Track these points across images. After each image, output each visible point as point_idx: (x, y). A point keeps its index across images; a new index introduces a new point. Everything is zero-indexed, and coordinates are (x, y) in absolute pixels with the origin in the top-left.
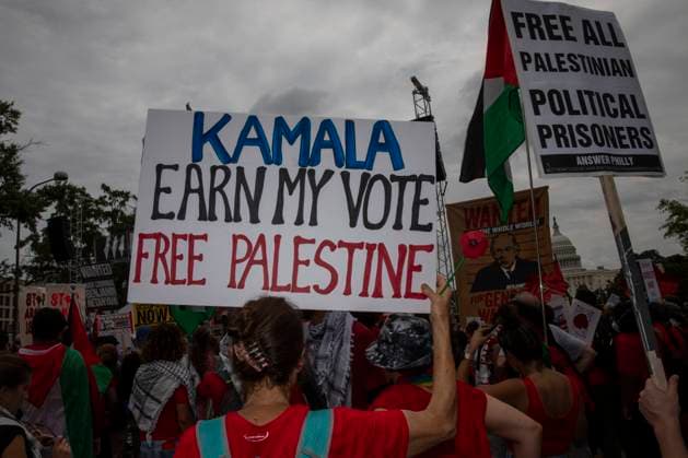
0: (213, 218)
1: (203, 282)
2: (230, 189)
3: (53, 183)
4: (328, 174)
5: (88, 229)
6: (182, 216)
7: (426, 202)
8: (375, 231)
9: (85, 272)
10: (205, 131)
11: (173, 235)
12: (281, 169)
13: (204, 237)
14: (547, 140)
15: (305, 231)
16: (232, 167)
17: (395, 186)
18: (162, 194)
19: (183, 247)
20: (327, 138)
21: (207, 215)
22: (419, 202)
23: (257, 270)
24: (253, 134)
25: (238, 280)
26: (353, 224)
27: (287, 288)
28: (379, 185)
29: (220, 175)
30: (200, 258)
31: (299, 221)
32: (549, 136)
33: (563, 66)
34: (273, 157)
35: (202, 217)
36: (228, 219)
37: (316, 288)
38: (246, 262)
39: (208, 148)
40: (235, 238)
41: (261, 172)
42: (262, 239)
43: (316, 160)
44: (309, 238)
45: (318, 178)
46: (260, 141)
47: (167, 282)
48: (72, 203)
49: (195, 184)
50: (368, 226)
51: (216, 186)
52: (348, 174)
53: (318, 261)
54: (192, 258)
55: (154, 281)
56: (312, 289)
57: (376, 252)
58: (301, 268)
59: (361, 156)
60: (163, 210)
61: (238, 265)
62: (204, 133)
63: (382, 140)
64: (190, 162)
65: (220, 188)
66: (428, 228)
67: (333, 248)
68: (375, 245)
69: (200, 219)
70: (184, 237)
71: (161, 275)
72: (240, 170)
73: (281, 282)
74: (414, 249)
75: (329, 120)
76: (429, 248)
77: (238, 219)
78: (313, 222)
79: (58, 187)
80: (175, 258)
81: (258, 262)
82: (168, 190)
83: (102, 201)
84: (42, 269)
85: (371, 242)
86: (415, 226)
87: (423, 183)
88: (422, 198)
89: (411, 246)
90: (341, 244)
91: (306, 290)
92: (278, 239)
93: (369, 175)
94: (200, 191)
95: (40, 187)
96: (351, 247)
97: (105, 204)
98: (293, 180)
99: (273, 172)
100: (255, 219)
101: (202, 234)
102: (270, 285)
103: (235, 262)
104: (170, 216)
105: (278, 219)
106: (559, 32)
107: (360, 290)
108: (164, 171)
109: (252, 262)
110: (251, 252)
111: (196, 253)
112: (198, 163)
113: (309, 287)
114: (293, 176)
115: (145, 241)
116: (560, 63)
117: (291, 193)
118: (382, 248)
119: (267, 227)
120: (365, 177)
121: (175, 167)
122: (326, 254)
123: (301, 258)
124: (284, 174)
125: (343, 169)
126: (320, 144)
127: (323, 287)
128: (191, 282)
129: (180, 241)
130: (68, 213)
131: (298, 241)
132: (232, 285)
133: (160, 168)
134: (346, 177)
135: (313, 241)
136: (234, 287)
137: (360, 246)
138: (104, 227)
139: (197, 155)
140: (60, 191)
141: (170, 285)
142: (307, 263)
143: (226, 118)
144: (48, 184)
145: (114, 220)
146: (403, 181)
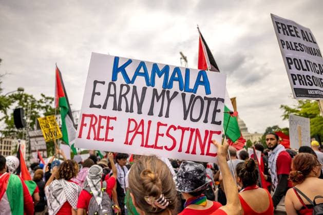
0: (120, 109)
1: (112, 140)
2: (129, 96)
3: (17, 93)
4: (176, 94)
5: (34, 114)
6: (105, 107)
7: (219, 111)
8: (195, 123)
9: (31, 134)
10: (119, 67)
11: (100, 116)
12: (154, 89)
13: (115, 119)
14: (295, 81)
15: (163, 120)
16: (131, 86)
17: (206, 102)
18: (96, 95)
19: (104, 122)
20: (176, 76)
21: (117, 108)
22: (216, 111)
23: (139, 136)
24: (142, 71)
25: (129, 141)
26: (185, 118)
27: (152, 147)
28: (198, 101)
29: (125, 89)
30: (112, 128)
31: (160, 115)
32: (296, 79)
33: (297, 48)
34: (150, 82)
35: (115, 109)
36: (127, 111)
37: (166, 147)
38: (134, 132)
39: (120, 75)
40: (130, 120)
41: (144, 89)
42: (142, 122)
43: (170, 86)
44: (164, 123)
45: (171, 95)
46: (145, 74)
47: (94, 139)
48: (26, 101)
49: (112, 92)
50: (192, 120)
51: (122, 94)
52: (185, 94)
53: (168, 135)
54: (108, 128)
55: (88, 138)
56: (164, 148)
57: (195, 133)
58: (160, 137)
59: (192, 86)
60: (95, 103)
61: (130, 134)
62: (118, 68)
63: (202, 79)
64: (111, 81)
65: (124, 95)
66: (219, 123)
67: (175, 129)
68: (194, 129)
69: (113, 109)
70: (105, 117)
71: (92, 135)
72: (135, 88)
73: (150, 143)
74: (212, 132)
75: (178, 68)
76: (219, 133)
77: (132, 111)
78: (167, 116)
79: (19, 94)
80: (100, 127)
81: (139, 133)
82: (99, 94)
83: (41, 101)
84: (9, 132)
85: (193, 128)
86: (214, 122)
87: (219, 102)
88: (218, 109)
89: (211, 131)
90: (179, 127)
91: (161, 148)
92: (150, 122)
93: (194, 96)
94: (114, 96)
95: (10, 94)
96: (184, 129)
97: (42, 102)
98: (159, 95)
99: (150, 90)
100: (140, 112)
101: (114, 117)
102: (144, 144)
103: (129, 132)
104: (99, 107)
105: (151, 113)
106: (294, 33)
107: (186, 150)
108: (98, 84)
109: (137, 133)
110: (137, 128)
111: (110, 126)
112: (114, 82)
113: (162, 147)
114: (159, 93)
115: (85, 118)
116: (296, 47)
117: (157, 101)
118: (197, 131)
119: (145, 117)
120: (192, 96)
121: (103, 83)
122: (172, 132)
123: (160, 133)
124: (155, 91)
125: (183, 92)
126: (173, 79)
127: (169, 147)
128: (106, 140)
129: (103, 119)
130: (24, 106)
131: (159, 124)
132: (126, 143)
133: (96, 82)
134: (184, 96)
135: (166, 125)
136: (127, 144)
137: (188, 129)
138: (41, 113)
139: (114, 78)
140: (20, 96)
141: (96, 140)
142: (162, 135)
143: (130, 61)
144: (14, 93)
145: (47, 110)
146: (210, 100)
